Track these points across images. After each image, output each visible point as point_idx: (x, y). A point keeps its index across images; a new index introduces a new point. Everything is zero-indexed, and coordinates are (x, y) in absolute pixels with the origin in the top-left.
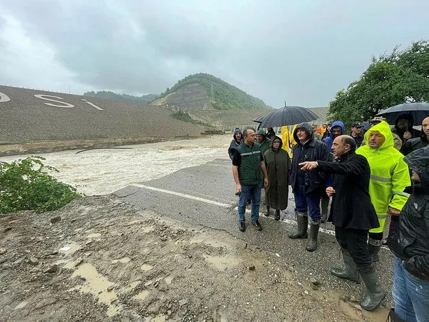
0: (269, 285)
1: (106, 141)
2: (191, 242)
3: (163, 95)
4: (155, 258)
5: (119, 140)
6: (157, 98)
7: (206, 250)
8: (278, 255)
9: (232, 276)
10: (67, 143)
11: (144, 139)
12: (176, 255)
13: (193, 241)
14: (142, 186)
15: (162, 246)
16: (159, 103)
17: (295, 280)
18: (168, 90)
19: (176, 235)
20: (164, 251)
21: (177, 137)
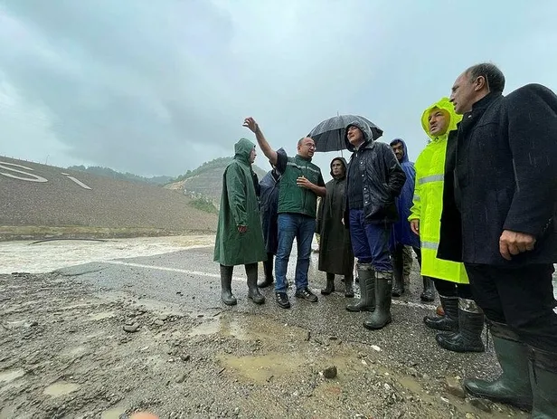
0: (379, 408)
1: (83, 229)
2: (192, 334)
3: (181, 178)
4: (95, 365)
5: (106, 230)
6: (172, 181)
7: (226, 346)
8: (377, 348)
9: (287, 394)
10: (18, 230)
11: (145, 230)
12: (150, 358)
13: (196, 332)
14: (117, 263)
15: (123, 342)
16: (175, 187)
17: (432, 393)
18: (189, 172)
19: (162, 323)
20: (123, 351)
21: (193, 231)
